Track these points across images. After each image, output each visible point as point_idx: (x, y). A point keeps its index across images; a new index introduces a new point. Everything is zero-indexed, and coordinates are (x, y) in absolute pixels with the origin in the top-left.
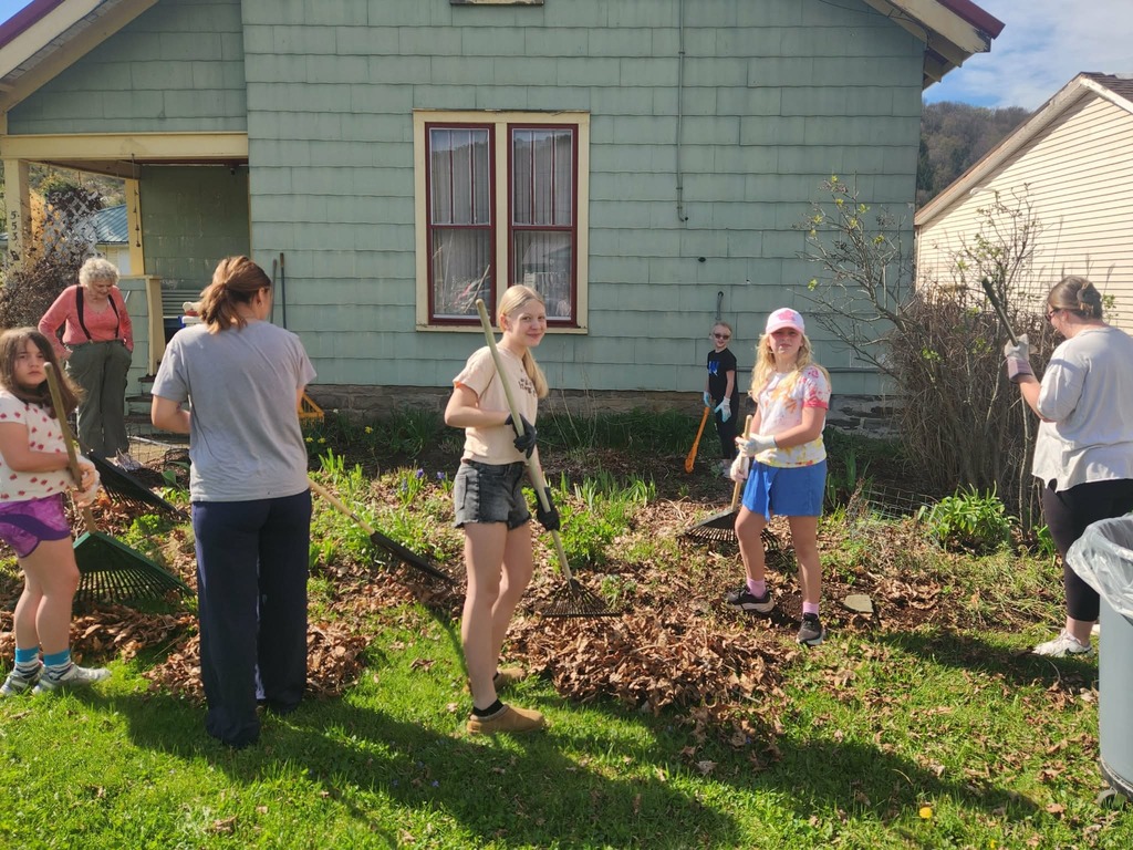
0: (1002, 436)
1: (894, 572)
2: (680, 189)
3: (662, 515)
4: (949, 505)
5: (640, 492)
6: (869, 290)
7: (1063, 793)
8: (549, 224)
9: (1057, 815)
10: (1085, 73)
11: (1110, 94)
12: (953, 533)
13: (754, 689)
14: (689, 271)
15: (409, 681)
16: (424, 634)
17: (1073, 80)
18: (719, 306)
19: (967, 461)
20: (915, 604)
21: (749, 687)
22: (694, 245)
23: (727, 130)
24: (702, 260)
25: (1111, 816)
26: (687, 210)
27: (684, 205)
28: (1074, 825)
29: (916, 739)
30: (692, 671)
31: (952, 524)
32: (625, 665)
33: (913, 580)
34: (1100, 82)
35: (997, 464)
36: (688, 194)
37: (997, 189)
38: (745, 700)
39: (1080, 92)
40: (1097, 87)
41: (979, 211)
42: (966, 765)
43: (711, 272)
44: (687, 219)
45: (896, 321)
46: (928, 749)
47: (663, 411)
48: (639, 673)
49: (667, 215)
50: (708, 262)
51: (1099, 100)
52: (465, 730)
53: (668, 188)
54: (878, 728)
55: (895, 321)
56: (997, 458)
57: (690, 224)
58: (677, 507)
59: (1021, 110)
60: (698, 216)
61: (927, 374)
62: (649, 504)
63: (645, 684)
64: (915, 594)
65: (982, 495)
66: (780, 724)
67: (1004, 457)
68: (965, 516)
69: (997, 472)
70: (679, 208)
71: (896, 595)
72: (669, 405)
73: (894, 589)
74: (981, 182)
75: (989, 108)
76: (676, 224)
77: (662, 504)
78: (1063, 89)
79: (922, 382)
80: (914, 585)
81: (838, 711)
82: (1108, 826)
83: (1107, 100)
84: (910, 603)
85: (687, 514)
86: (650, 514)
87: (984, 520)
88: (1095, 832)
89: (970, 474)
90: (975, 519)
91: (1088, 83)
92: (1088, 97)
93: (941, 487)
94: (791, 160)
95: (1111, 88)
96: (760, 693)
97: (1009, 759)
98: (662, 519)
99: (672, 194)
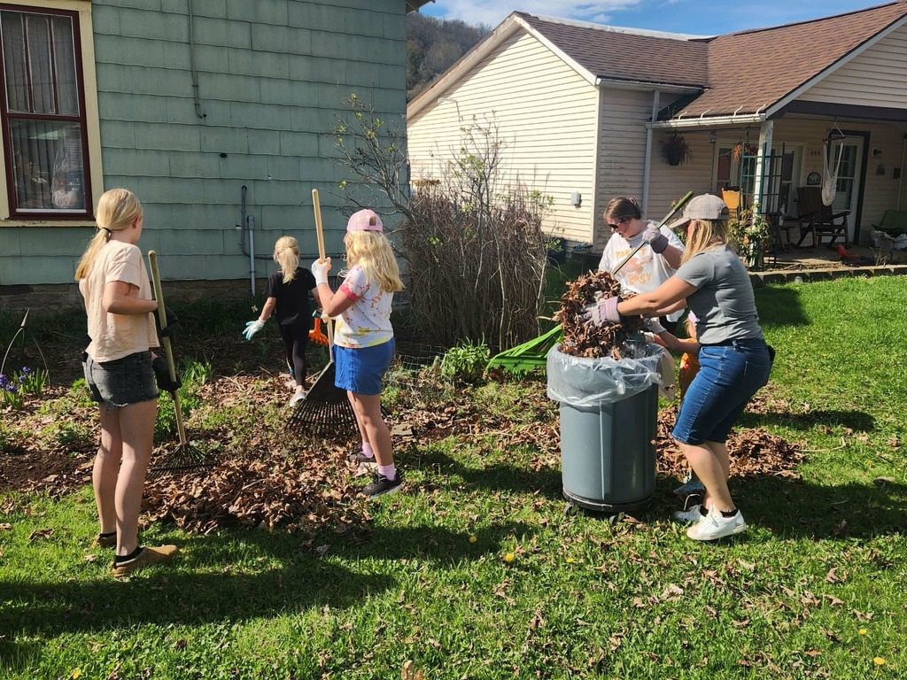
0: (484, 300)
1: (423, 405)
2: (196, 86)
3: (222, 389)
4: (454, 353)
5: (197, 371)
6: (387, 189)
7: (546, 513)
8: (52, 113)
9: (545, 525)
10: (518, 13)
11: (535, 32)
12: (457, 374)
13: (342, 497)
14: (212, 166)
15: (33, 550)
16: (29, 513)
17: (509, 17)
18: (244, 199)
19: (463, 320)
20: (440, 425)
21: (339, 496)
22: (215, 141)
23: (239, 35)
24: (223, 155)
25: (572, 519)
26: (205, 107)
27: (201, 102)
28: (554, 528)
29: (457, 504)
30: (295, 492)
31: (457, 367)
32: (240, 498)
33: (436, 409)
34: (529, 22)
35: (482, 320)
36: (205, 91)
37: (458, 100)
38: (337, 506)
39: (515, 27)
40: (526, 26)
41: (461, 129)
42: (490, 511)
43: (234, 167)
44: (205, 116)
45: (407, 213)
46: (466, 508)
47: (194, 299)
48: (252, 503)
49: (184, 111)
50: (229, 158)
51: (528, 36)
52: (111, 573)
53: (183, 85)
54: (433, 503)
55: (407, 215)
56: (482, 317)
57: (209, 121)
58: (235, 381)
59: (463, 23)
60: (216, 113)
61: (431, 256)
62: (207, 382)
63: (260, 508)
64: (439, 418)
65: (475, 345)
66: (368, 514)
67: (487, 315)
68: (465, 360)
69: (482, 327)
70: (197, 105)
71: (427, 421)
72: (200, 293)
73: (424, 418)
74: (445, 93)
75: (438, 18)
76: (193, 119)
77: (220, 380)
78: (502, 23)
79: (426, 262)
80: (438, 413)
81: (404, 499)
82: (571, 525)
83: (533, 36)
84: (436, 425)
85: (245, 386)
86: (210, 390)
87: (477, 362)
88: (565, 527)
89: (465, 331)
90: (472, 362)
91: (520, 21)
92: (519, 33)
93: (447, 342)
94: (301, 68)
95: (536, 28)
96: (348, 499)
97: (514, 503)
98: (223, 393)
99: (189, 91)
